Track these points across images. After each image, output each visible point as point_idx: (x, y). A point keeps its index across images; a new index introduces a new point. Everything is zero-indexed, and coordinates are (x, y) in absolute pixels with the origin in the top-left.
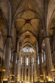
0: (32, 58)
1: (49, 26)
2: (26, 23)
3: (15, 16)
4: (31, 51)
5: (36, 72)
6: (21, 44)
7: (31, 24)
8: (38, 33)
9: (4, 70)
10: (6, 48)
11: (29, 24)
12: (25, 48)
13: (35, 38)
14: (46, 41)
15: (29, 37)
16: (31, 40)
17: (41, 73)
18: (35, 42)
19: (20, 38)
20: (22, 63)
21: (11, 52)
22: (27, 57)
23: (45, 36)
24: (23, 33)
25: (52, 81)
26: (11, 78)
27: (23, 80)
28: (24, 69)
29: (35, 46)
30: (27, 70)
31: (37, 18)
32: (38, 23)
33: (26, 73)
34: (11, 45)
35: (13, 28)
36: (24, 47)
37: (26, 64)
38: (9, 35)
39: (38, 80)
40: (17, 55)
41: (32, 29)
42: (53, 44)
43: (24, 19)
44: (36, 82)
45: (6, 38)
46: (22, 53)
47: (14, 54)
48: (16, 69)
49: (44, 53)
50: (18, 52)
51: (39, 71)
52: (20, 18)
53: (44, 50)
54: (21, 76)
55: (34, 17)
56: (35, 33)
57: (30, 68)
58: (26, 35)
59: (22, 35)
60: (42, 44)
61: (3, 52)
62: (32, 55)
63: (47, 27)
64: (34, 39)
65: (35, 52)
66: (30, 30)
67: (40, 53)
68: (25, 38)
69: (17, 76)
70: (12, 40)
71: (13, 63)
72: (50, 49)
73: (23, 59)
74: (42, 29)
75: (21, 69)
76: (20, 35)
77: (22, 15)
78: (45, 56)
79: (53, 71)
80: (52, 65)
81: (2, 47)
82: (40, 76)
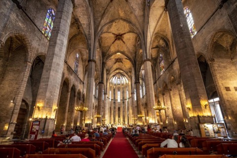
0: (126, 93)
1: (150, 44)
2: (116, 40)
3: (99, 29)
4: (124, 82)
5: (131, 111)
6: (109, 71)
7: (123, 42)
8: (134, 55)
9: (86, 109)
10: (88, 77)
11: (121, 41)
13: (130, 63)
14: (147, 67)
15: (121, 62)
16: (123, 66)
17: (139, 112)
18: (130, 69)
19: (107, 63)
20: (112, 100)
21: (94, 84)
22: (119, 90)
23: (145, 59)
24: (112, 56)
25: (154, 122)
26: (96, 119)
27: (113, 123)
28: (115, 108)
29: (129, 74)
30: (119, 109)
31: (133, 32)
32: (134, 39)
33: (117, 112)
34: (94, 73)
35: (97, 48)
36: (114, 76)
37: (117, 100)
38: (92, 58)
39: (135, 122)
40: (103, 89)
41: (125, 49)
42: (156, 71)
43: (113, 34)
44: (131, 125)
45: (87, 63)
46: (111, 85)
47: (99, 86)
48: (103, 108)
49: (144, 84)
50: (105, 84)
51: (136, 109)
52: (107, 32)
53: (143, 79)
54: (110, 117)
55: (128, 31)
56: (129, 55)
57: (122, 106)
58: (116, 58)
59: (110, 58)
60: (139, 72)
61: (83, 83)
62: (126, 87)
63: (148, 45)
64: (128, 64)
65: (130, 83)
66: (122, 50)
67: (138, 84)
68: (115, 63)
69: (104, 118)
70: (96, 67)
71: (99, 99)
72: (152, 78)
73: (113, 94)
74: (141, 48)
75: (110, 108)
76: (107, 59)
77: (111, 27)
78: (144, 88)
79: (156, 109)
80: (154, 102)
81: (81, 76)
82: (137, 116)
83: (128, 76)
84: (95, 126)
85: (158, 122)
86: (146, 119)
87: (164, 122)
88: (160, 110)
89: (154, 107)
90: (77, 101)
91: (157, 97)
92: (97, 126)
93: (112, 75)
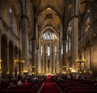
0: (55, 48)
4: (53, 38)
5: (58, 63)
6: (40, 28)
8: (63, 10)
9: (24, 61)
10: (22, 34)
12: (45, 34)
15: (51, 18)
16: (53, 22)
17: (64, 64)
18: (59, 25)
19: (39, 19)
20: (43, 54)
22: (49, 46)
23: (73, 15)
24: (42, 11)
25: (75, 72)
26: (31, 69)
27: (44, 72)
28: (45, 60)
29: (58, 30)
30: (49, 61)
33: (47, 64)
34: (27, 29)
35: (29, 3)
36: (44, 32)
37: (48, 54)
38: (24, 14)
39: (60, 71)
40: (36, 44)
41: (55, 4)
42: (82, 28)
45: (20, 19)
46: (42, 41)
47: (32, 42)
48: (36, 60)
49: (70, 40)
50: (37, 40)
51: (62, 62)
53: (69, 36)
54: (42, 67)
56: (59, 10)
57: (51, 59)
58: (47, 13)
59: (41, 14)
60: (67, 28)
61: (19, 39)
62: (55, 43)
64: (57, 21)
65: (58, 39)
66: (52, 5)
67: (65, 40)
68: (46, 19)
69: (38, 68)
70: (28, 23)
71: (32, 53)
72: (77, 35)
73: (44, 49)
74: (70, 3)
75: (42, 60)
76: (38, 14)
78: (70, 44)
79: (78, 62)
80: (77, 56)
81: (16, 32)
82: (62, 67)
83: (57, 32)
84: (30, 74)
85: (78, 72)
86: (69, 69)
87: (83, 72)
88: (80, 63)
89: (76, 61)
90: (15, 55)
91: (80, 52)
92: (32, 74)
93: (43, 31)
